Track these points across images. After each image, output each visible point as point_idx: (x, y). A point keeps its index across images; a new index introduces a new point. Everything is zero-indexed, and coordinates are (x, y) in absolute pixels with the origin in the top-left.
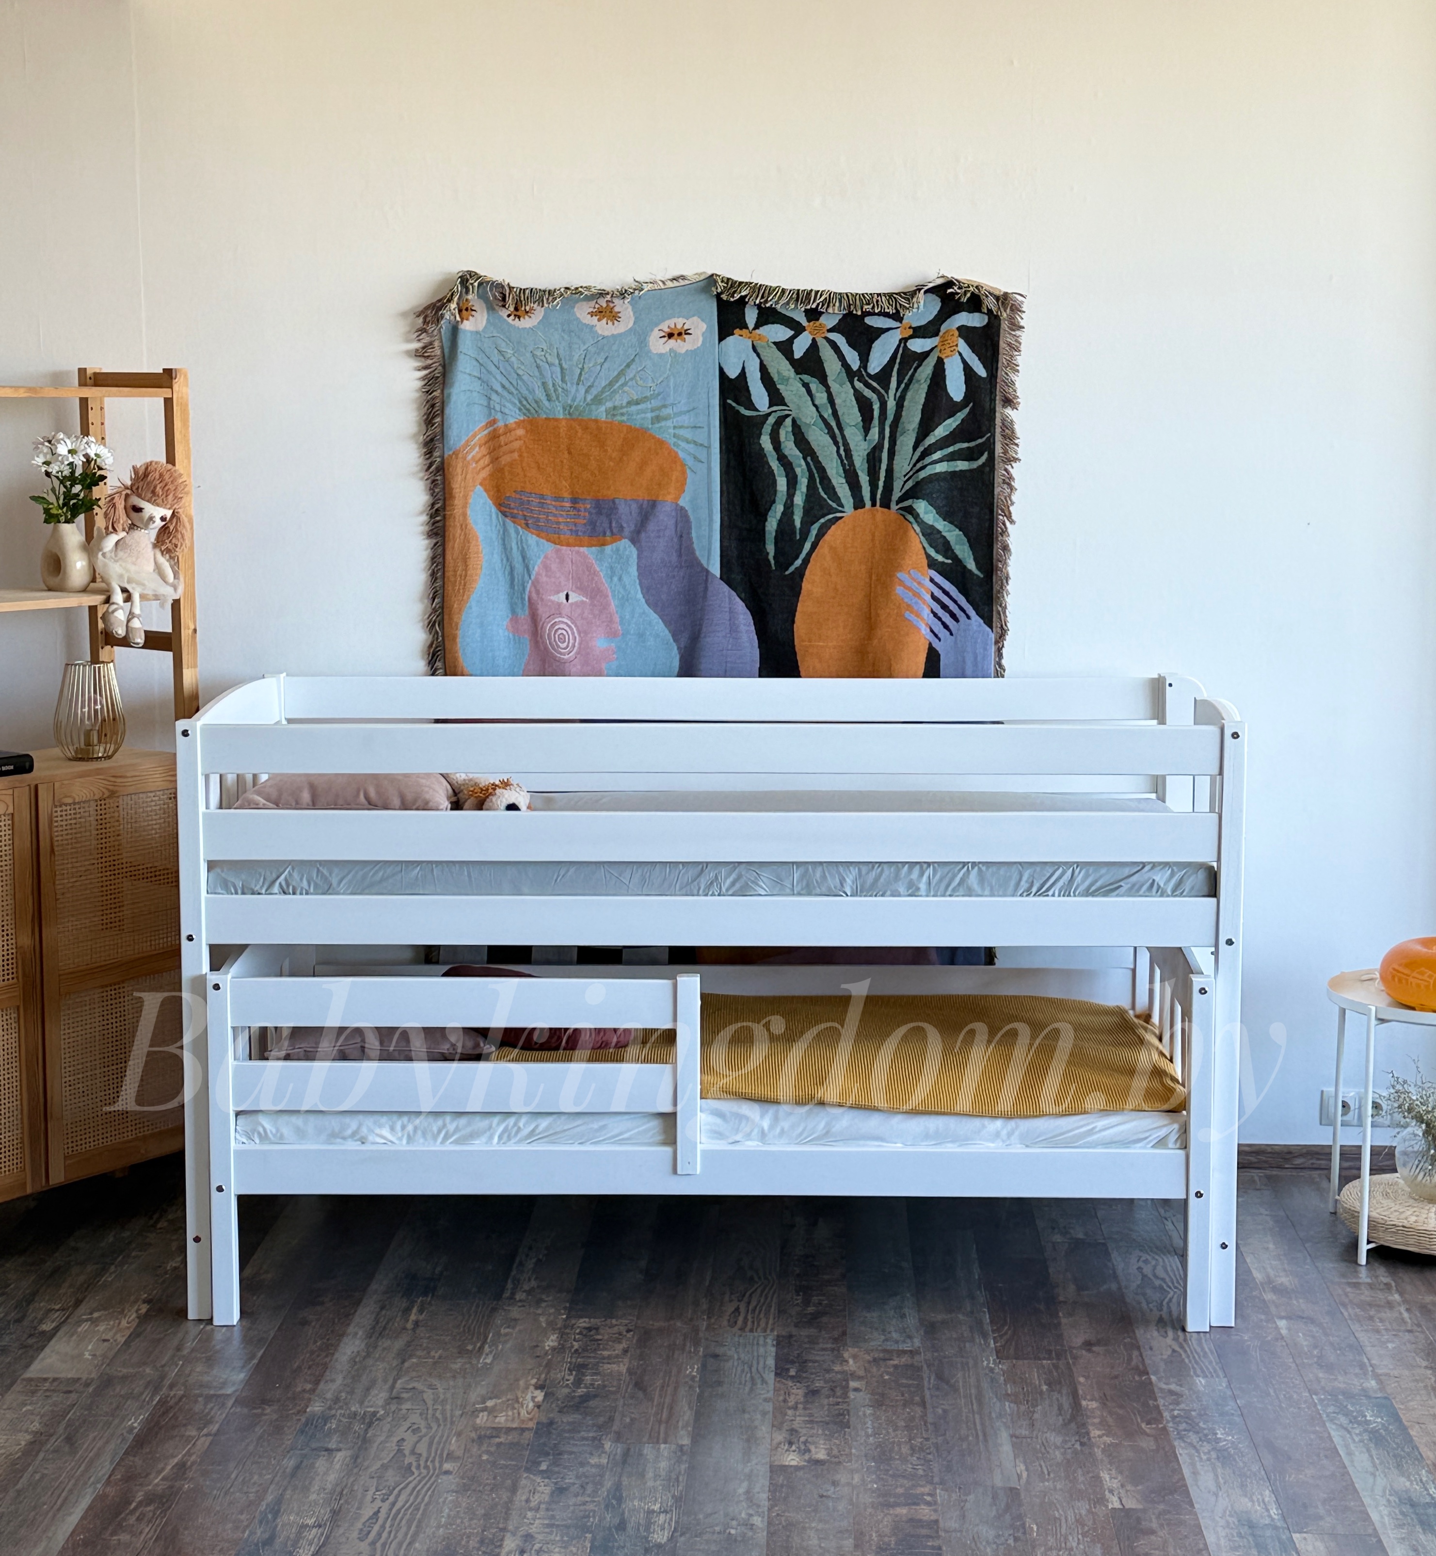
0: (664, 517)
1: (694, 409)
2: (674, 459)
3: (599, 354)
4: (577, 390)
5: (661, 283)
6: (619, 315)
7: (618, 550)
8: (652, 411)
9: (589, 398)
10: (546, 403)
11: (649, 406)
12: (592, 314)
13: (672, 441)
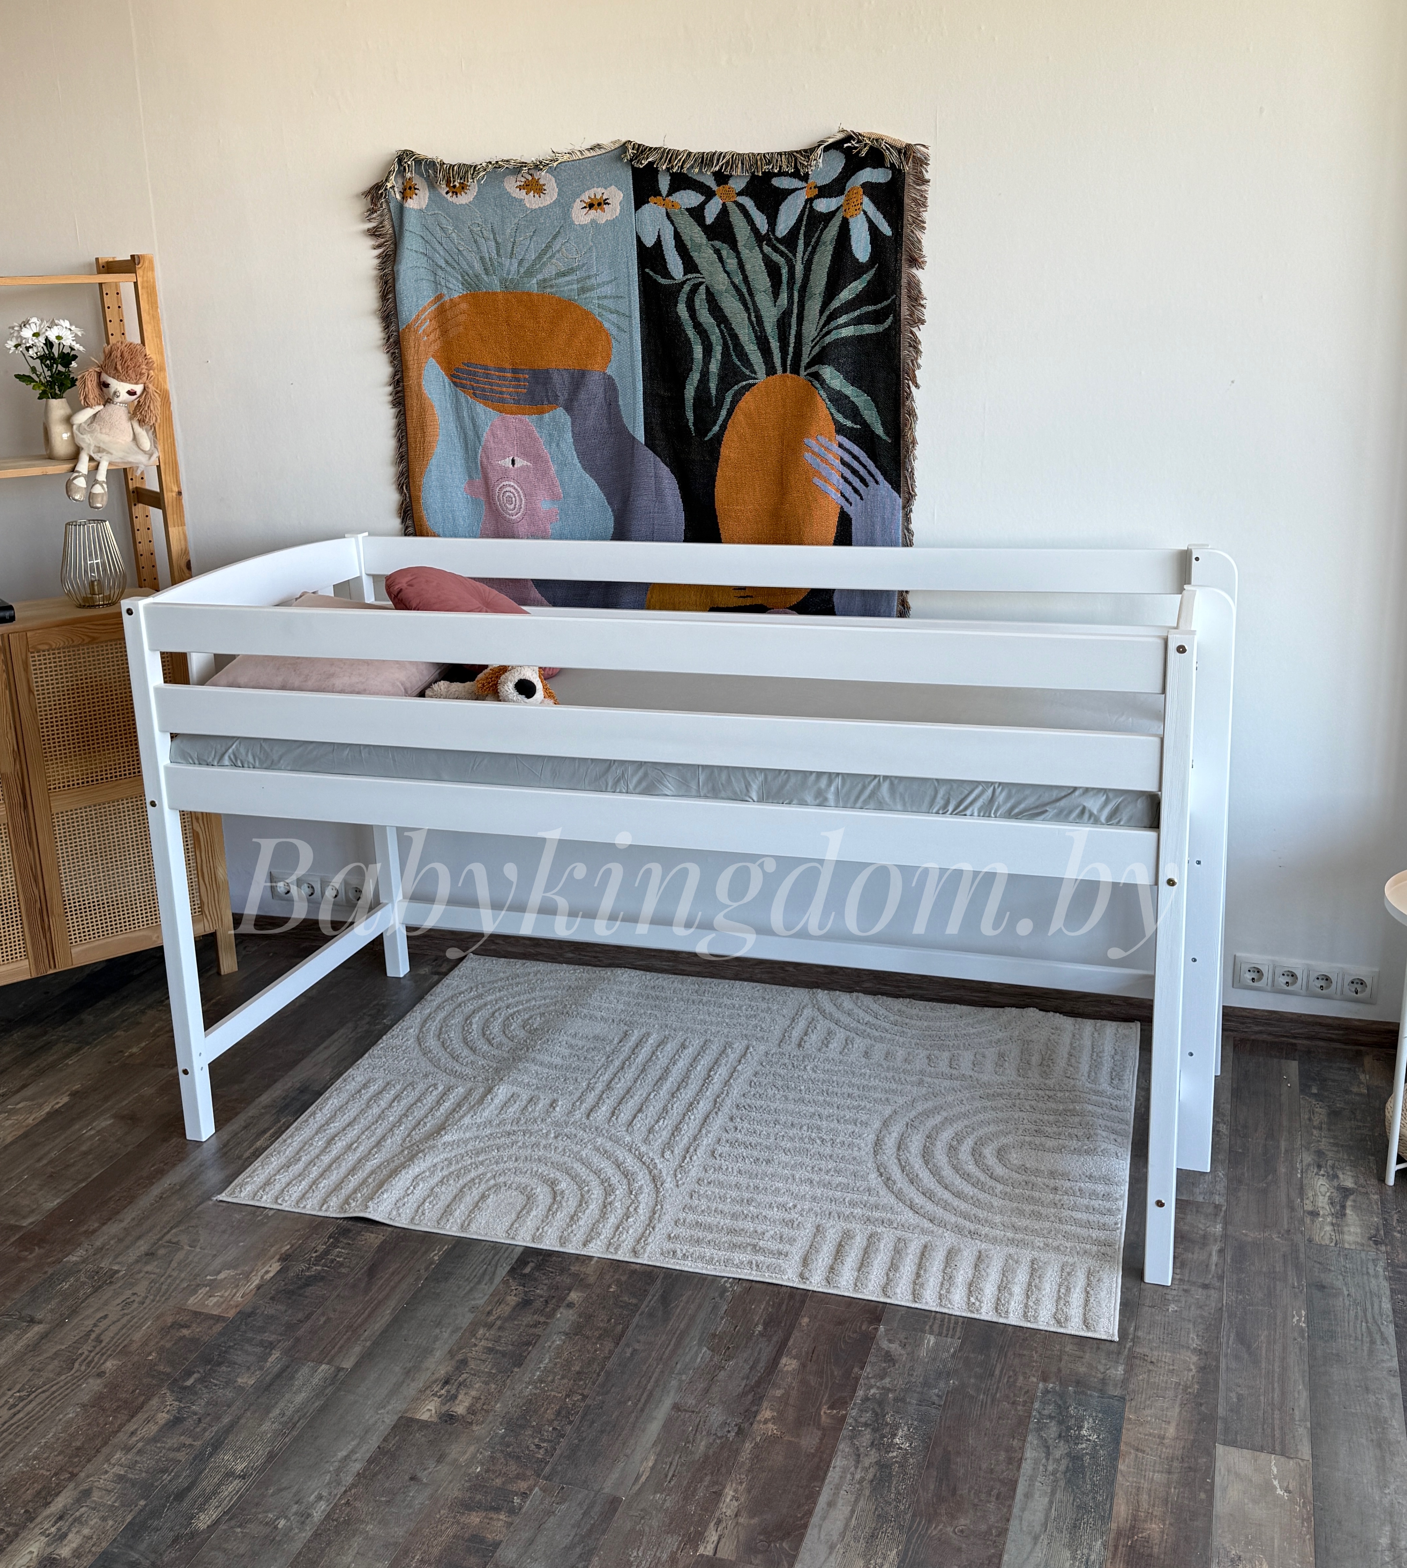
0: (594, 387)
1: (616, 279)
2: (600, 328)
3: (528, 228)
4: (511, 264)
5: (578, 153)
6: (545, 187)
7: (554, 418)
8: (578, 282)
9: (522, 270)
10: (485, 277)
11: (575, 278)
12: (520, 188)
13: (596, 311)
